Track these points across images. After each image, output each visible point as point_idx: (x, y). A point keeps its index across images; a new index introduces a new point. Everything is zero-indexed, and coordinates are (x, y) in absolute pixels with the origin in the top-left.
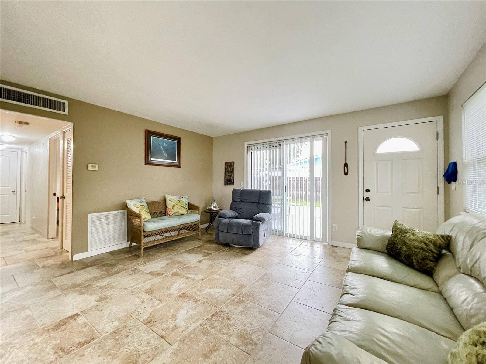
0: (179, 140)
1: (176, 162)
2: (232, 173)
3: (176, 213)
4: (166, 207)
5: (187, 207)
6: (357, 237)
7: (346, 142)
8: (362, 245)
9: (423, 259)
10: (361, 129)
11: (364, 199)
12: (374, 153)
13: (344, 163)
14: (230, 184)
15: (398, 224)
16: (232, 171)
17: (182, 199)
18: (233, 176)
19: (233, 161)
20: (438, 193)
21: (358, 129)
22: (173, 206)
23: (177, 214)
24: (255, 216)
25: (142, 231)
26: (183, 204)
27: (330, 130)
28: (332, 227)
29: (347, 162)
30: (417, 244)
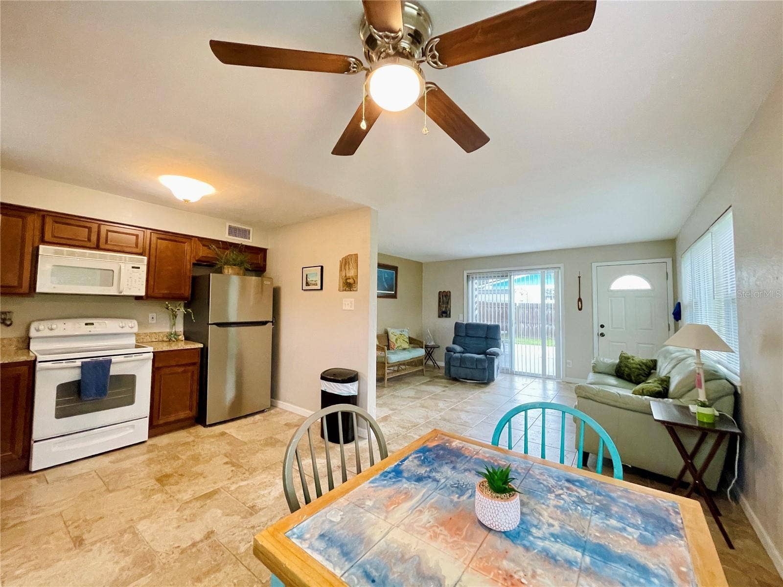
0: (395, 269)
1: (393, 293)
2: (448, 303)
3: (400, 346)
4: (388, 340)
5: (407, 340)
6: (592, 365)
7: (579, 277)
8: (597, 370)
9: (638, 375)
10: (594, 265)
11: (599, 334)
12: (608, 288)
13: (578, 297)
14: (446, 317)
15: (624, 354)
16: (448, 302)
17: (403, 333)
18: (449, 306)
19: (449, 290)
20: (669, 330)
21: (592, 265)
22: (397, 340)
23: (400, 348)
24: (488, 351)
25: (386, 362)
26: (405, 337)
27: (563, 264)
28: (566, 363)
29: (581, 297)
30: (634, 366)
